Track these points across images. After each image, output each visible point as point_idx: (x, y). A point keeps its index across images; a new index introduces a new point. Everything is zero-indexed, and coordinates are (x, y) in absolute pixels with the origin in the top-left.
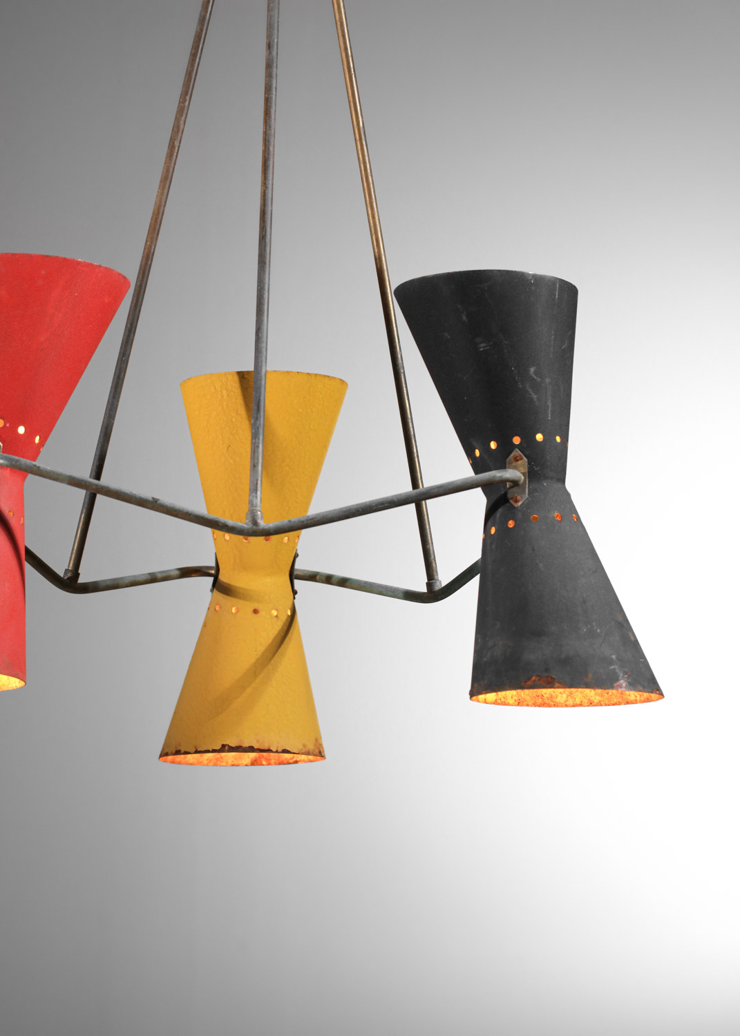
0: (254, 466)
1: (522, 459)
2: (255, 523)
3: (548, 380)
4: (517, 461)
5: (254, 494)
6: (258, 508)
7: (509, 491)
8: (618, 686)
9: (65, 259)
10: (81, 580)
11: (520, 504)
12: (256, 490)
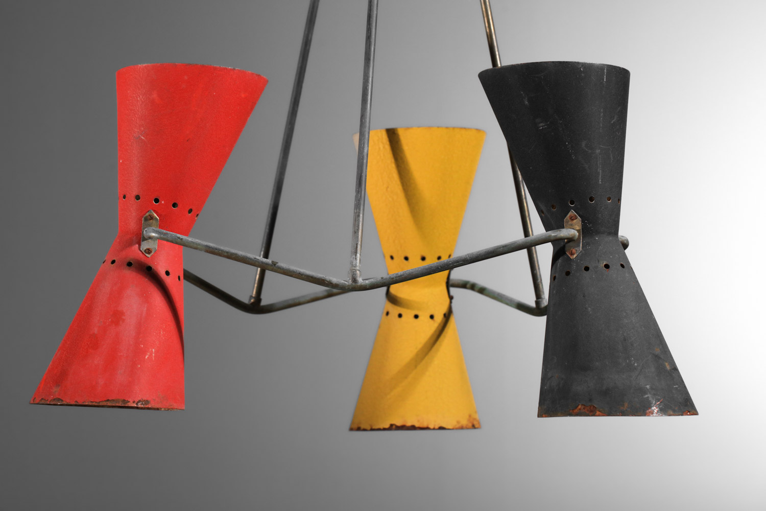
0: (355, 232)
1: (576, 219)
2: (354, 280)
3: (598, 151)
4: (573, 220)
5: (354, 256)
6: (358, 268)
7: (567, 245)
8: (650, 412)
9: (203, 66)
10: (263, 303)
11: (575, 256)
12: (356, 253)
